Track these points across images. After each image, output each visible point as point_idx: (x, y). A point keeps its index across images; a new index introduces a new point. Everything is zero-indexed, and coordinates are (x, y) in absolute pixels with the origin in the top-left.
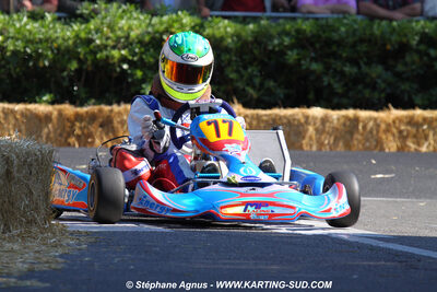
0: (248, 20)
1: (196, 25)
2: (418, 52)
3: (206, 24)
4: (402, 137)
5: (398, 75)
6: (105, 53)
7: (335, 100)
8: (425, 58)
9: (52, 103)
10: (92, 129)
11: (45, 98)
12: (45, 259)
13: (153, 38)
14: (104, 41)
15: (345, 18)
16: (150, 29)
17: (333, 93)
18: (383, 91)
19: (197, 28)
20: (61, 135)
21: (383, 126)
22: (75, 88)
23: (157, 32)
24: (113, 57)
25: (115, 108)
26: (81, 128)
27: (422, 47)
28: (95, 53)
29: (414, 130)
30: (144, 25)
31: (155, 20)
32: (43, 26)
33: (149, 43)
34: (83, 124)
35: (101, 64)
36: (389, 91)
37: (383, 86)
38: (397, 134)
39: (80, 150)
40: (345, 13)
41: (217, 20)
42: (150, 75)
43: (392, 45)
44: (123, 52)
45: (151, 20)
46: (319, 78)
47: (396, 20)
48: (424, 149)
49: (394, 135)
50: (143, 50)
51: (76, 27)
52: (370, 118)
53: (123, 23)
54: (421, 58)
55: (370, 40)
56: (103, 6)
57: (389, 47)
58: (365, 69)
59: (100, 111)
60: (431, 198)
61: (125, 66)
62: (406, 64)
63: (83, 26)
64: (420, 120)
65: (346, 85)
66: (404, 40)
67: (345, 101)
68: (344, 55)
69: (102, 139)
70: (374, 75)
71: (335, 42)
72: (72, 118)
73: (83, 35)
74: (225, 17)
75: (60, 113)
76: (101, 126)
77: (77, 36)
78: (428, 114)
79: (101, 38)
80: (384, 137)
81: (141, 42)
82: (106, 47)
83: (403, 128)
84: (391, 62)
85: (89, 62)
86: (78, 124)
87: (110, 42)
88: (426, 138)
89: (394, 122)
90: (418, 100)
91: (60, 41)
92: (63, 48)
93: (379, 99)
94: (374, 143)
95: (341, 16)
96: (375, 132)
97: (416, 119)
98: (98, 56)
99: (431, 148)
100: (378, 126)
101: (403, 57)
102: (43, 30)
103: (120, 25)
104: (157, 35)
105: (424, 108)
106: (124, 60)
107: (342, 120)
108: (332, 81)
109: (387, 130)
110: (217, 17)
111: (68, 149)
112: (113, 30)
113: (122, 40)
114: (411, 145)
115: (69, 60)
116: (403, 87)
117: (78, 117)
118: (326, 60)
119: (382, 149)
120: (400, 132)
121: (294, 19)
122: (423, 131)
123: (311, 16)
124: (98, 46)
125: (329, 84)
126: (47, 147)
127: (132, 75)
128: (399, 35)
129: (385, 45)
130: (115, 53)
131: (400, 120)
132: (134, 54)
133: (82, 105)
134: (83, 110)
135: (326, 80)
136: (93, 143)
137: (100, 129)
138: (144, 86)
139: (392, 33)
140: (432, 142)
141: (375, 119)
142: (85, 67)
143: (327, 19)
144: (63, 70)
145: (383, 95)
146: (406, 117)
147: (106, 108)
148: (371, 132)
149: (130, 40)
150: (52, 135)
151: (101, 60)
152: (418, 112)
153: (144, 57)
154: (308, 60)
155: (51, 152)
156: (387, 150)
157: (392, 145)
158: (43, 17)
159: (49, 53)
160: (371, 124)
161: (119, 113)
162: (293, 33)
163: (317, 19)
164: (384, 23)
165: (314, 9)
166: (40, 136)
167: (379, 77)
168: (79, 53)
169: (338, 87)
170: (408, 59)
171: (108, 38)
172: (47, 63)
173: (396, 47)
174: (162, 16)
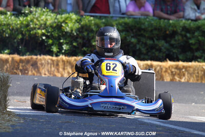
0: (102, 18)
1: (78, 19)
2: (181, 35)
3: (82, 19)
4: (173, 74)
5: (172, 45)
6: (34, 31)
7: (142, 57)
8: (185, 38)
9: (9, 54)
10: (28, 67)
11: (6, 52)
12: (3, 127)
13: (58, 25)
14: (34, 26)
15: (147, 18)
16: (56, 21)
17: (141, 53)
18: (164, 53)
19: (78, 21)
20: (13, 69)
21: (164, 69)
22: (20, 47)
23: (59, 22)
24: (38, 33)
25: (39, 57)
26: (22, 66)
27: (183, 33)
28: (30, 31)
29: (178, 72)
30: (53, 19)
31: (59, 16)
32: (6, 18)
33: (56, 27)
34: (23, 64)
35: (33, 36)
36: (167, 52)
37: (165, 50)
38: (170, 73)
39: (22, 76)
40: (147, 16)
41: (88, 17)
42: (55, 42)
43: (169, 32)
44: (43, 31)
45: (56, 16)
46: (135, 46)
47: (172, 20)
48: (183, 80)
49: (169, 73)
50: (52, 30)
51: (21, 19)
52: (158, 65)
53: (43, 17)
54: (183, 38)
55: (159, 29)
56: (35, 9)
57: (168, 32)
58: (156, 42)
59: (32, 58)
60: (186, 103)
61: (44, 38)
62: (175, 41)
63: (25, 18)
64: (182, 67)
65: (147, 49)
66: (175, 29)
67: (146, 57)
68: (147, 35)
69: (32, 71)
70: (160, 45)
71: (143, 29)
72: (18, 61)
73: (24, 23)
74: (91, 16)
75: (13, 59)
76: (32, 65)
77: (22, 23)
78: (185, 64)
79: (33, 24)
80: (164, 74)
81: (51, 27)
82: (35, 28)
83: (173, 70)
84: (168, 39)
85: (27, 35)
86: (21, 64)
87: (37, 26)
88: (184, 75)
89: (169, 67)
90: (180, 57)
91: (14, 25)
92: (15, 28)
93: (163, 57)
94: (159, 77)
95: (146, 17)
96: (160, 72)
97: (179, 66)
98: (31, 32)
99: (186, 80)
100: (162, 69)
101: (174, 37)
102: (6, 20)
103: (42, 18)
104: (59, 23)
105: (183, 61)
106: (43, 34)
107: (145, 66)
108: (141, 47)
109: (166, 71)
110: (88, 16)
111: (16, 76)
112: (38, 21)
113: (43, 25)
114: (177, 78)
115: (18, 34)
116: (174, 51)
117: (21, 61)
118: (139, 37)
119: (163, 80)
120: (172, 72)
121: (124, 18)
122: (183, 72)
123: (132, 16)
124: (32, 28)
125: (140, 49)
126: (6, 74)
127: (47, 42)
128: (172, 27)
129: (166, 31)
130: (39, 31)
131: (172, 66)
132: (48, 32)
133: (23, 55)
134: (24, 58)
135: (138, 47)
136: (28, 73)
137: (31, 67)
138: (52, 47)
139: (169, 26)
140: (187, 77)
141: (160, 66)
142: (25, 37)
143: (139, 18)
144: (15, 39)
145: (164, 55)
146: (175, 65)
147: (34, 57)
148: (158, 72)
149: (47, 25)
150: (8, 69)
151: (33, 34)
152: (181, 63)
153: (53, 33)
154: (130, 37)
155: (8, 77)
156: (165, 80)
157: (168, 78)
158: (6, 14)
159: (8, 31)
160: (158, 68)
161: (41, 60)
162: (123, 25)
163: (135, 18)
164: (166, 21)
165: (133, 13)
166: (3, 69)
167: (163, 46)
168: (22, 31)
169: (144, 50)
170: (177, 38)
171: (36, 24)
172: (7, 35)
173: (171, 32)
174: (62, 14)
